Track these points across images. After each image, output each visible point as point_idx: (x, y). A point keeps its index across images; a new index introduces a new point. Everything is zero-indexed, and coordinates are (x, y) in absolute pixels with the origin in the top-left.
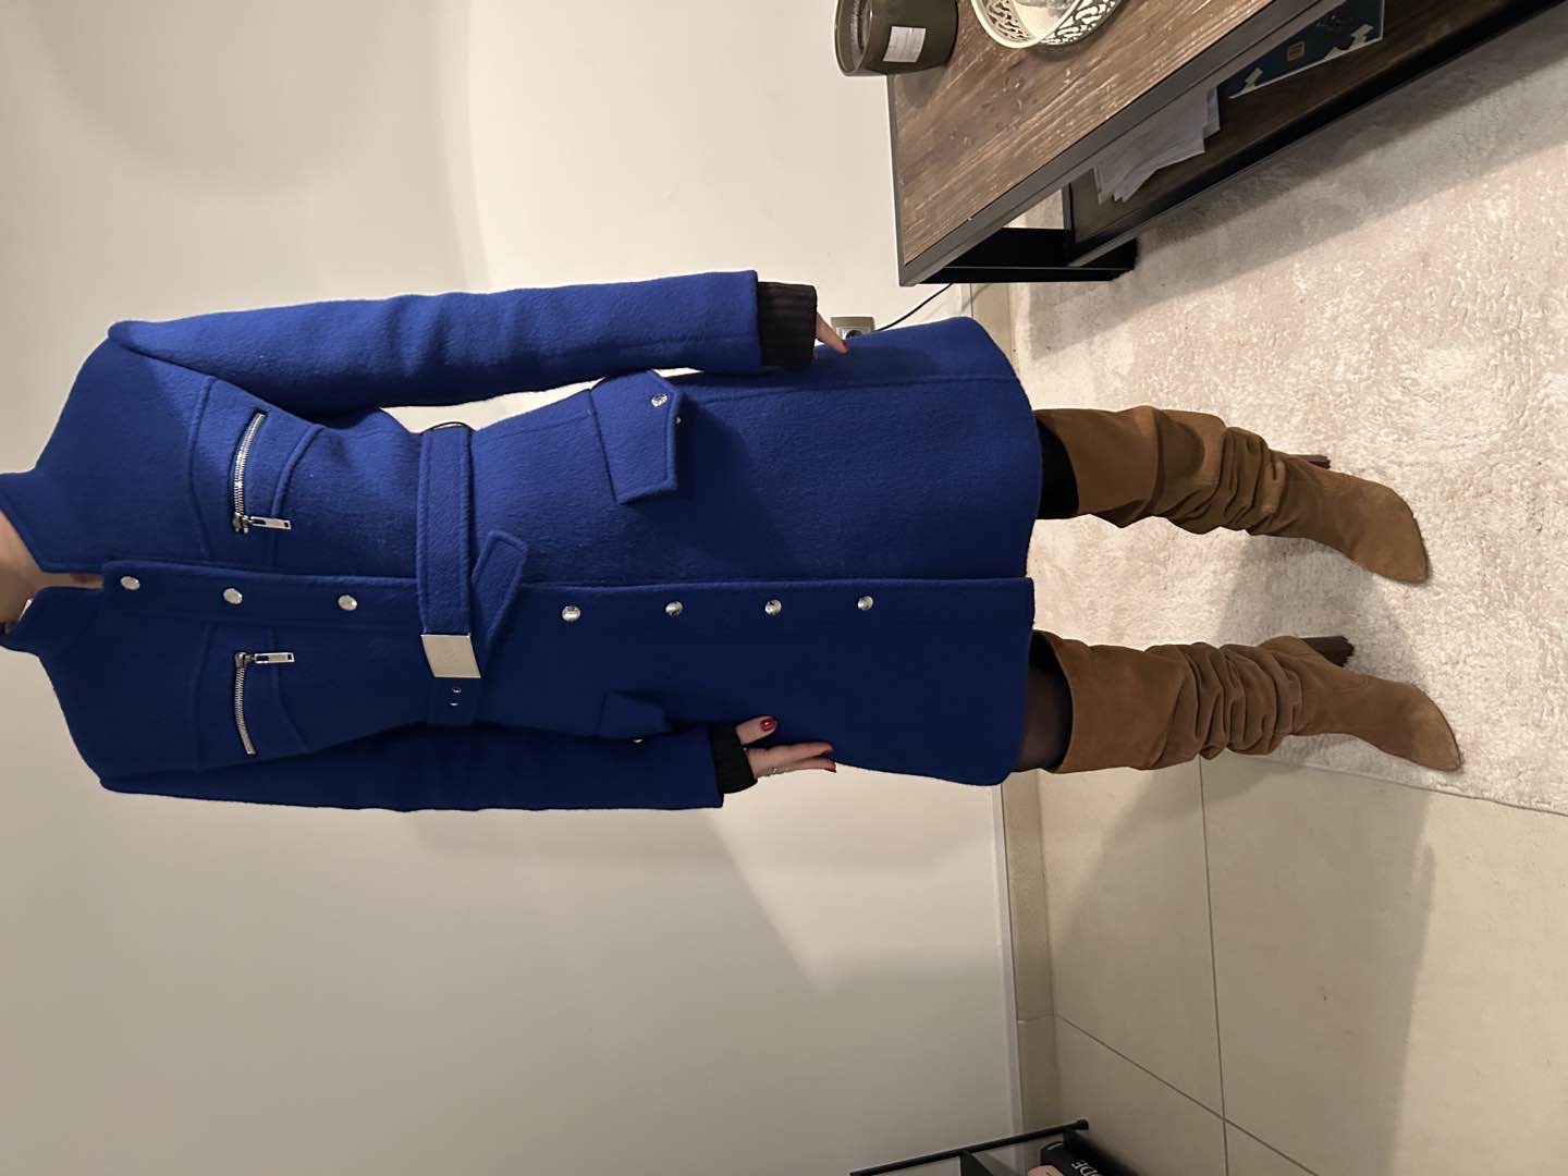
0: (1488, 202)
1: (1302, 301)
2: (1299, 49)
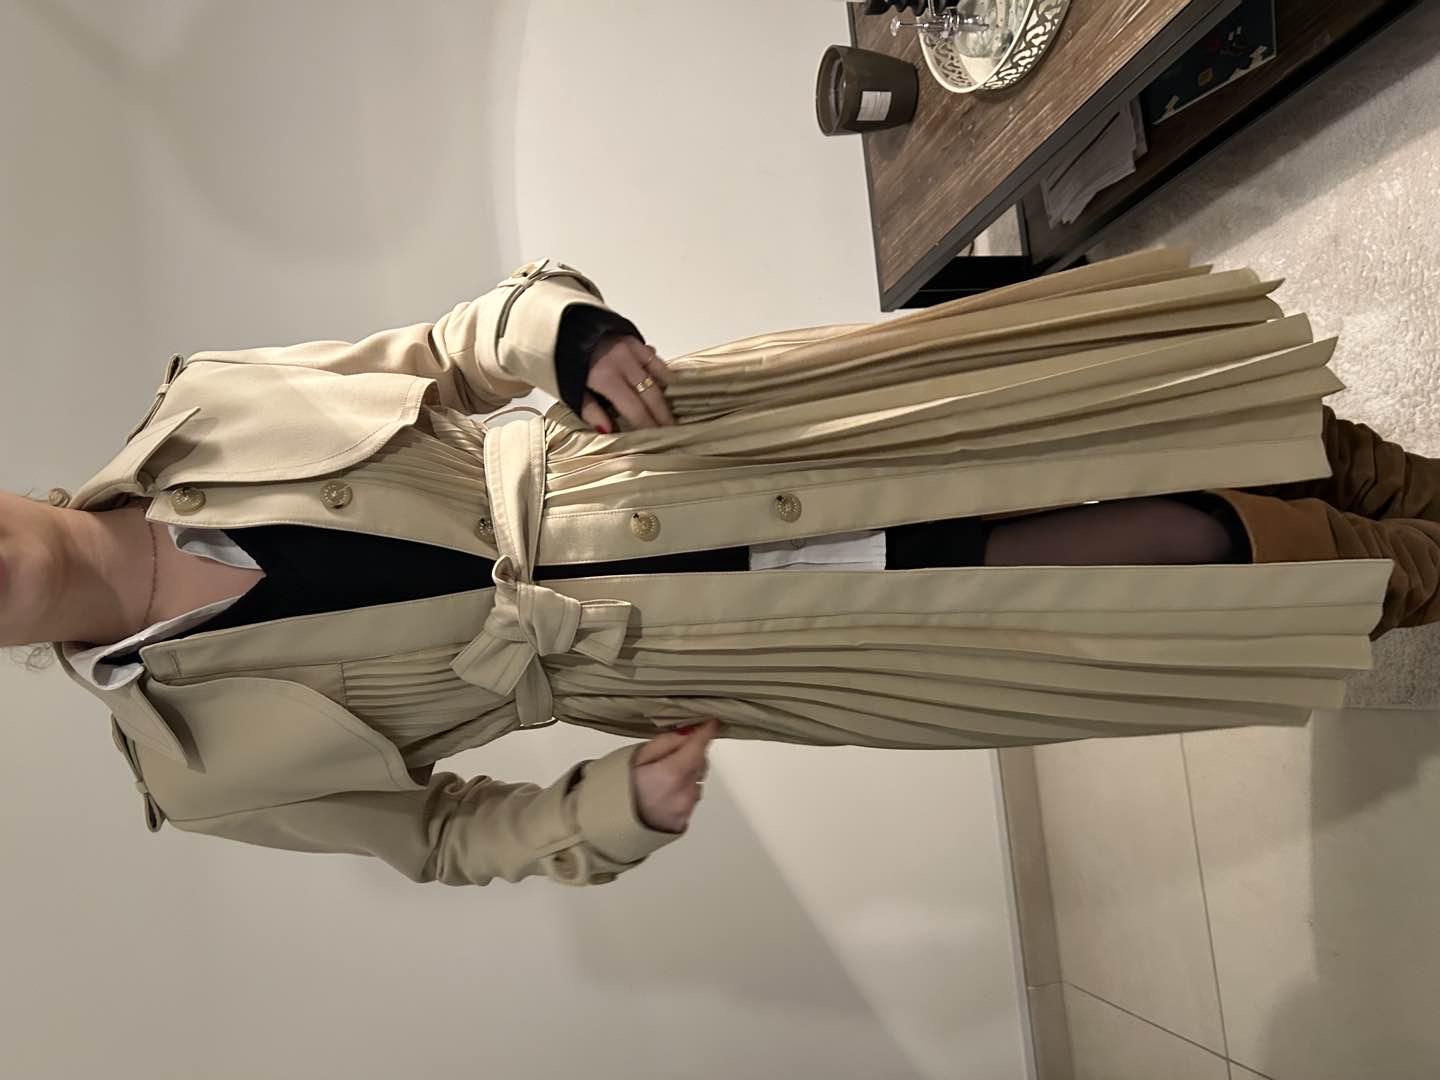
2: (1208, 75)
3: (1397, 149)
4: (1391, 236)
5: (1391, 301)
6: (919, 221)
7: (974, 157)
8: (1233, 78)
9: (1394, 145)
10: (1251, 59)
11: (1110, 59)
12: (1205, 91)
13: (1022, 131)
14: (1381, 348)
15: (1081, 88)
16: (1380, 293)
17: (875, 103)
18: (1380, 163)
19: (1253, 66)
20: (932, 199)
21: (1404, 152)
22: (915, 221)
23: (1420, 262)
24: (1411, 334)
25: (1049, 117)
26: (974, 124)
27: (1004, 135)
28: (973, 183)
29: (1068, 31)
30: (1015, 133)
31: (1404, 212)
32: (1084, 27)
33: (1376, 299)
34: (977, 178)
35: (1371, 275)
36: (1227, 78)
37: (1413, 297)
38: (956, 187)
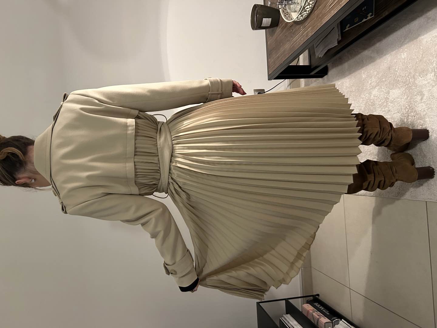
0: (402, 54)
1: (363, 80)
2: (357, 19)
3: (406, 44)
4: (403, 68)
5: (401, 87)
6: (278, 56)
7: (292, 40)
8: (363, 21)
9: (405, 43)
10: (368, 16)
11: (325, 18)
12: (356, 24)
13: (304, 34)
14: (398, 99)
15: (318, 25)
16: (399, 84)
17: (267, 21)
18: (402, 47)
19: (368, 19)
20: (282, 50)
21: (408, 45)
22: (277, 55)
23: (409, 77)
24: (405, 96)
25: (310, 31)
26: (293, 30)
27: (300, 34)
28: (292, 47)
29: (316, 7)
30: (302, 35)
31: (407, 62)
32: (319, 7)
33: (398, 86)
34: (293, 45)
35: (397, 79)
36: (362, 21)
37: (407, 86)
38: (287, 47)
